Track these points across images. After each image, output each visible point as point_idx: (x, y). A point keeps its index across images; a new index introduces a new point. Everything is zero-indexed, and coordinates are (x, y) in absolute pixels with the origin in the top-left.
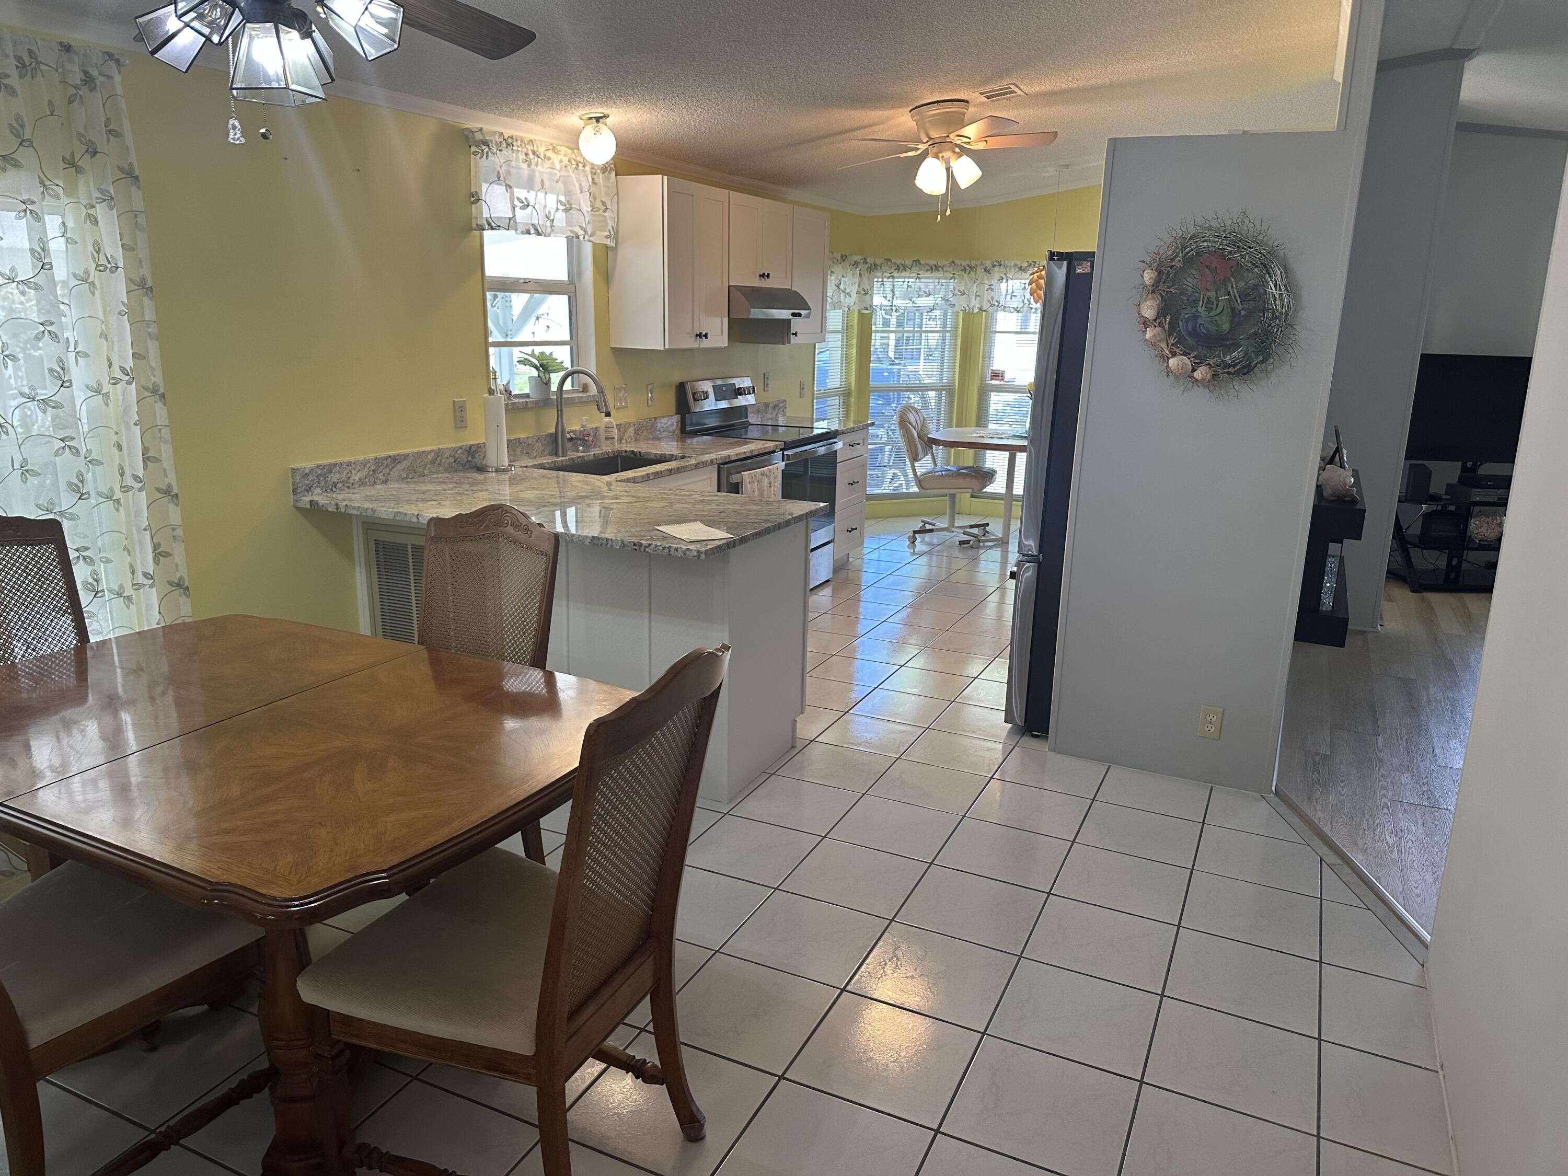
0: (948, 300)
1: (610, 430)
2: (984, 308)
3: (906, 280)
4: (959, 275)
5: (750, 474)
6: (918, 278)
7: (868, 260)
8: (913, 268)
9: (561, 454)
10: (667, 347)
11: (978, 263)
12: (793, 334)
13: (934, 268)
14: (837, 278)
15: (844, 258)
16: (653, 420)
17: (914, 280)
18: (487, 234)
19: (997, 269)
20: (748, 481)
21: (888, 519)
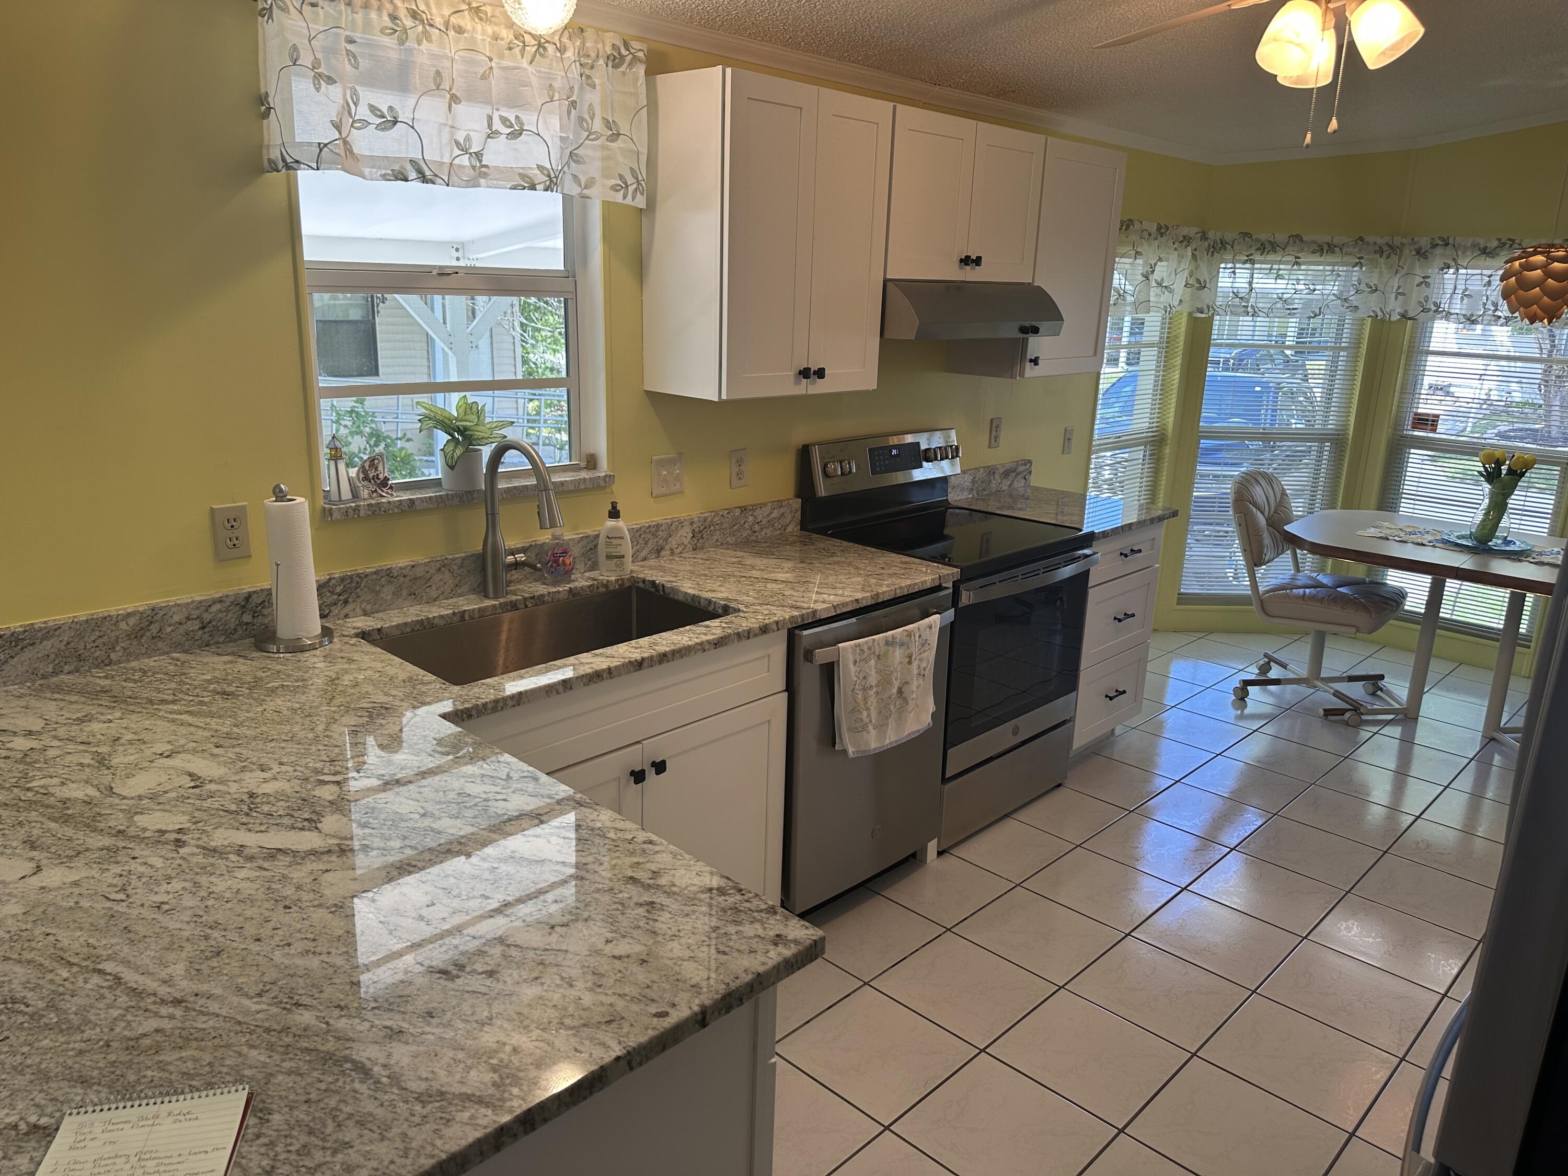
0: (1346, 300)
1: (614, 542)
2: (1411, 314)
3: (1276, 266)
4: (1371, 260)
5: (859, 645)
6: (1297, 263)
7: (1211, 234)
8: (1287, 249)
9: (491, 595)
10: (724, 397)
11: (1405, 241)
12: (1031, 361)
13: (1326, 248)
14: (1145, 263)
15: (1162, 231)
16: (738, 512)
17: (1289, 267)
18: (304, 177)
19: (1439, 251)
20: (851, 659)
21: (1210, 637)
